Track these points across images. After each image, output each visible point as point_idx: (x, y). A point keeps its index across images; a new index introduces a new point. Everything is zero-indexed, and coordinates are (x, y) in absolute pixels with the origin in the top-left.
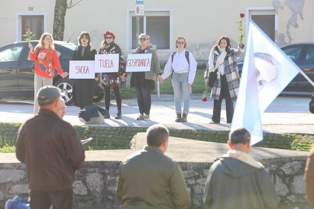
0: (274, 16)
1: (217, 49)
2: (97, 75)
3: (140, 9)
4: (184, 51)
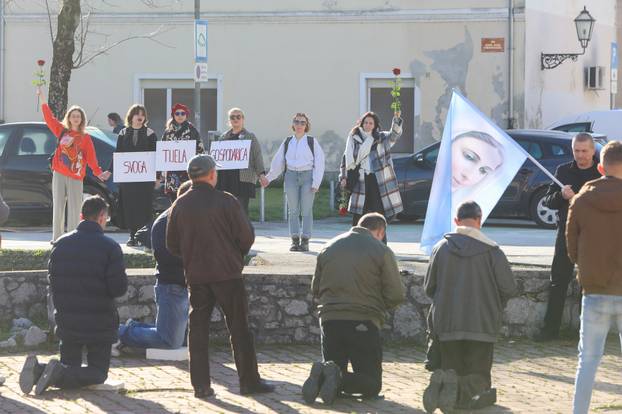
0: (413, 89)
1: (357, 132)
2: (159, 174)
3: (202, 70)
4: (306, 136)
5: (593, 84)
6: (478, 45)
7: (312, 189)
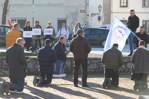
0: (66, 20)
1: (76, 27)
3: (34, 15)
5: (100, 20)
6: (79, 11)
7: (66, 39)
